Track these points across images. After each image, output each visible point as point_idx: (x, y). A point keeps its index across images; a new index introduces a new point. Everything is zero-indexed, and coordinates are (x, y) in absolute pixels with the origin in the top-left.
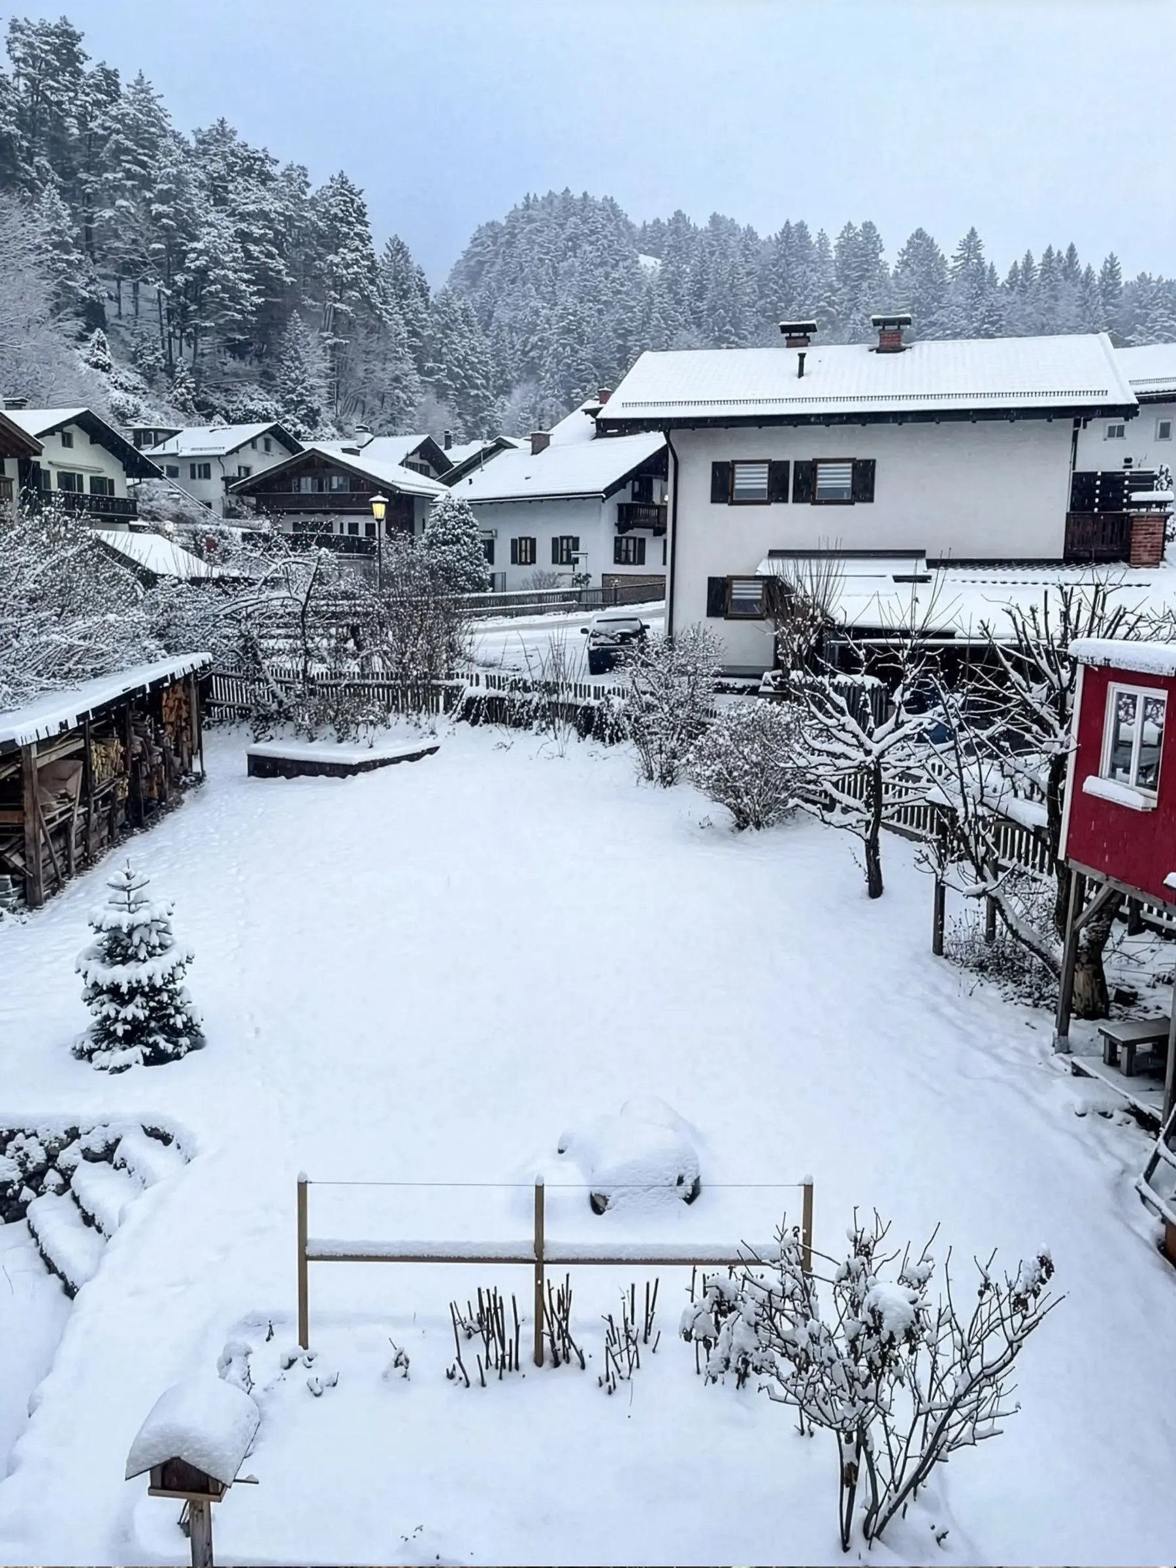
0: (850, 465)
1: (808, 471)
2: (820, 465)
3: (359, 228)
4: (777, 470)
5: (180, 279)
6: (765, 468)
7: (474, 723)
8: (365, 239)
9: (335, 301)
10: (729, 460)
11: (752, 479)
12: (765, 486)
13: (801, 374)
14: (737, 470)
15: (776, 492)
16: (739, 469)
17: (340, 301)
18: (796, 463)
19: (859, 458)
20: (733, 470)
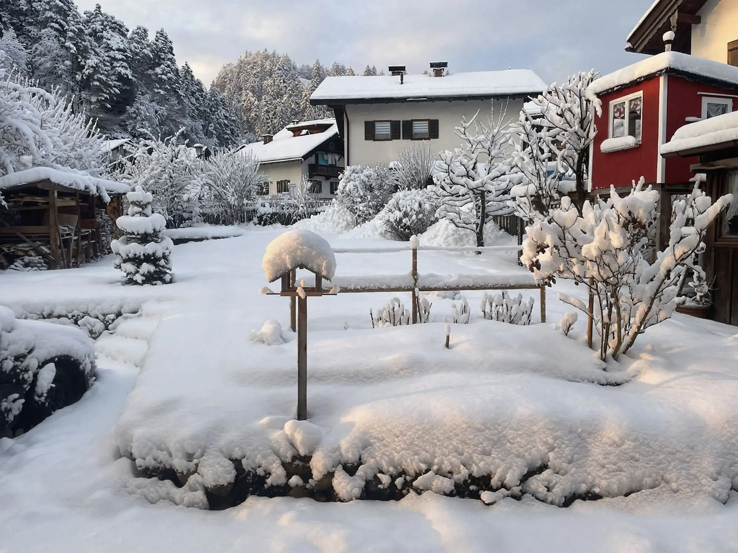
0: (427, 122)
1: (408, 125)
2: (414, 123)
3: (170, 56)
4: (395, 125)
5: (78, 77)
6: (389, 124)
7: (264, 225)
8: (172, 61)
9: (158, 88)
10: (372, 120)
11: (383, 129)
12: (389, 133)
13: (402, 83)
14: (376, 125)
15: (395, 135)
16: (377, 125)
17: (160, 88)
18: (403, 121)
19: (431, 119)
20: (375, 124)
